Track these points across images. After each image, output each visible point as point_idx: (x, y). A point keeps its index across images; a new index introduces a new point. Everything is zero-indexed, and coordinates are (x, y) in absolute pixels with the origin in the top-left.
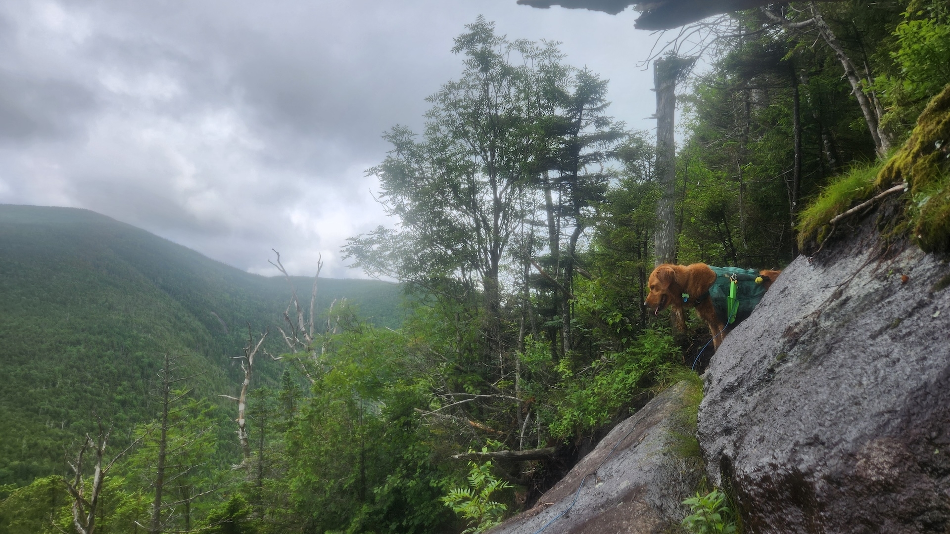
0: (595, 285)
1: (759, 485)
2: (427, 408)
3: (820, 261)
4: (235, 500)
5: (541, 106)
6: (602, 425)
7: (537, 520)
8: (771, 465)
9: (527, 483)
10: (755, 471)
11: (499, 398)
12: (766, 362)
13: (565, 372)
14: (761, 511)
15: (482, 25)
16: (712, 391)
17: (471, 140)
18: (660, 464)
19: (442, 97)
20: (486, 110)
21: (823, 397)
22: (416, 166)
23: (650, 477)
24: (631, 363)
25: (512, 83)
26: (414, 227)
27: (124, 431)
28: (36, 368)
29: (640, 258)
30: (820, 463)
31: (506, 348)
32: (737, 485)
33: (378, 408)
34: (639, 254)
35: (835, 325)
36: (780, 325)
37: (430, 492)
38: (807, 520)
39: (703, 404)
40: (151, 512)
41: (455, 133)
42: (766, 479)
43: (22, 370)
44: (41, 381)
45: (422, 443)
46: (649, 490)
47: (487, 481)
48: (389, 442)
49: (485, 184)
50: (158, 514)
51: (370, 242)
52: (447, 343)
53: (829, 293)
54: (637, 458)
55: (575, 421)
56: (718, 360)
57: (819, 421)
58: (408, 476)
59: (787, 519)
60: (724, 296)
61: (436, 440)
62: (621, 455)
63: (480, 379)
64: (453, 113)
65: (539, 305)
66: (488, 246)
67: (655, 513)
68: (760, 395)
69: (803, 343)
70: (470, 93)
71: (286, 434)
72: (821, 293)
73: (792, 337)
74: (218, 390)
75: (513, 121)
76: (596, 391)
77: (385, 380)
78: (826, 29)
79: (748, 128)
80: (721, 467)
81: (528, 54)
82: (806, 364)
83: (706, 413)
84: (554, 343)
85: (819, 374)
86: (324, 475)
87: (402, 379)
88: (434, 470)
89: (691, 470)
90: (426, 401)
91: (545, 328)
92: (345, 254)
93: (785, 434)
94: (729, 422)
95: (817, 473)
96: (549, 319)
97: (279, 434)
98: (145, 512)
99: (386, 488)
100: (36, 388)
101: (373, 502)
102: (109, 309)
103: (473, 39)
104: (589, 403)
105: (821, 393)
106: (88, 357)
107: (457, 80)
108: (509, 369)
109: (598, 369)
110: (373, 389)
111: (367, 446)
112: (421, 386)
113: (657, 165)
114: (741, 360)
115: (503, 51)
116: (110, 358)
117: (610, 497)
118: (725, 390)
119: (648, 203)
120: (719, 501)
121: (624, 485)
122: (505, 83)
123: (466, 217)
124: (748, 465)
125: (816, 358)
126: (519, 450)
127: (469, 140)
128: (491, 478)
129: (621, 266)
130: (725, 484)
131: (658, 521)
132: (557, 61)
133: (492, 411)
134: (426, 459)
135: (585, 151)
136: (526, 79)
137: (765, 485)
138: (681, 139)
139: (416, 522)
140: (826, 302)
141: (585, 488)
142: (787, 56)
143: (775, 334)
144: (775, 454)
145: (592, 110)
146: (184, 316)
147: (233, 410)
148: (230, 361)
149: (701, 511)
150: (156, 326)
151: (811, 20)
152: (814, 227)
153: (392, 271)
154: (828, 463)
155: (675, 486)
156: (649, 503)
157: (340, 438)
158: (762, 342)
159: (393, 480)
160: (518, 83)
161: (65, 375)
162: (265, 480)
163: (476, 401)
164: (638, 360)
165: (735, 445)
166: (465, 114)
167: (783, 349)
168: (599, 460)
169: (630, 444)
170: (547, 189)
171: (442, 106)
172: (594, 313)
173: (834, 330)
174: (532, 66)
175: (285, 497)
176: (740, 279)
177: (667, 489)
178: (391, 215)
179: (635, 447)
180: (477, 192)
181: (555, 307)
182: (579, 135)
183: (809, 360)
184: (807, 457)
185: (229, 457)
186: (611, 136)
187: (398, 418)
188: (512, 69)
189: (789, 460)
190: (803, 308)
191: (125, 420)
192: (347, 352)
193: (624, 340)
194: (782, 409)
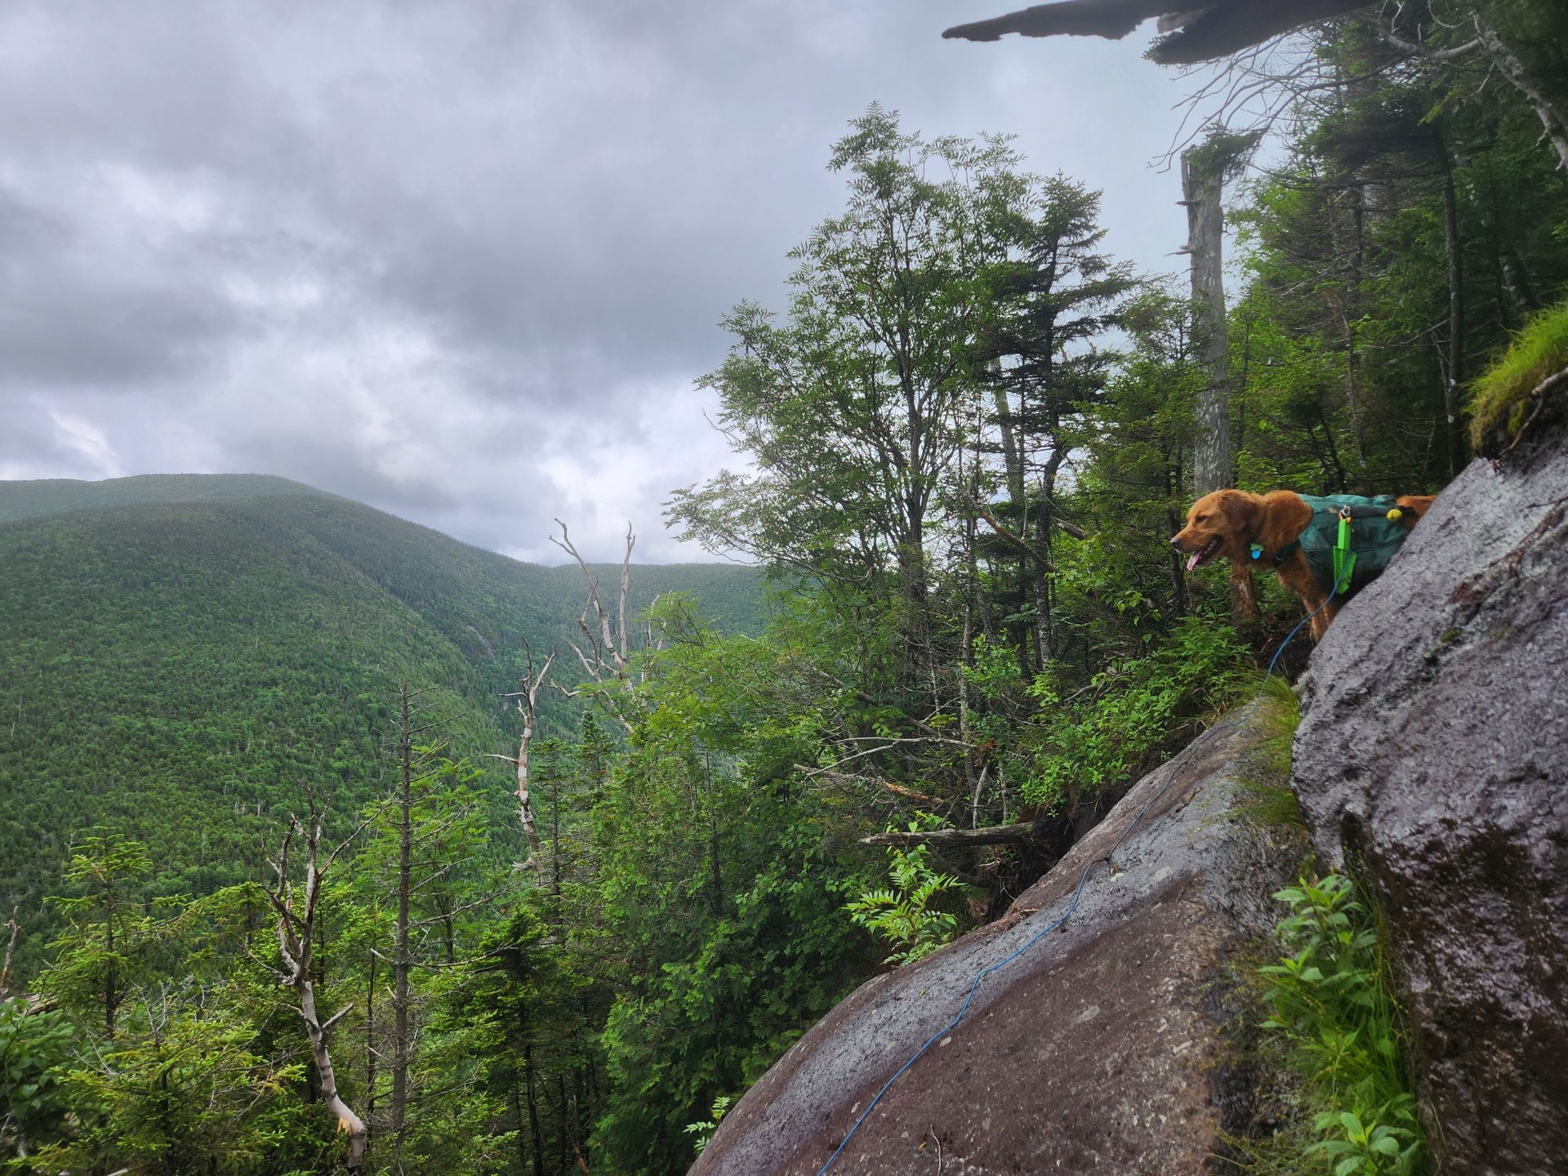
0: (1091, 545)
1: (1422, 858)
2: (815, 765)
3: (1515, 467)
4: (520, 917)
5: (984, 249)
6: (1113, 783)
7: (1010, 937)
8: (1444, 821)
9: (988, 883)
10: (1412, 834)
11: (933, 743)
12: (1420, 649)
13: (1045, 696)
14: (1427, 903)
15: (877, 118)
16: (1317, 707)
17: (866, 316)
18: (1226, 838)
19: (816, 248)
20: (889, 262)
21: (1539, 695)
22: (778, 367)
23: (1208, 861)
24: (1160, 676)
25: (932, 212)
26: (779, 468)
27: (349, 816)
28: (215, 724)
29: (1169, 493)
30: (1540, 812)
31: (942, 661)
32: (1376, 861)
33: (735, 767)
34: (1168, 486)
35: (1555, 570)
36: (1443, 583)
37: (826, 901)
38: (1516, 914)
39: (1302, 728)
40: (394, 934)
41: (838, 305)
42: (1434, 846)
43: (195, 727)
44: (224, 743)
45: (810, 821)
46: (1207, 882)
47: (920, 879)
48: (755, 822)
49: (893, 389)
50: (404, 937)
51: (709, 496)
52: (842, 657)
53: (1537, 519)
54: (1183, 830)
55: (1065, 777)
56: (1325, 653)
57: (1534, 738)
58: (790, 876)
59: (1477, 914)
60: (1327, 546)
61: (832, 816)
62: (1154, 827)
63: (900, 713)
64: (835, 272)
65: (994, 587)
66: (903, 491)
67: (1220, 920)
68: (1413, 704)
69: (1493, 607)
70: (862, 237)
71: (592, 813)
72: (1521, 520)
73: (1470, 600)
74: (486, 749)
75: (936, 277)
76: (1100, 725)
77: (744, 720)
78: (1505, 55)
79: (1359, 256)
80: (1342, 835)
81: (958, 160)
82: (1501, 643)
83: (1307, 744)
84: (1023, 650)
85: (1529, 656)
86: (656, 876)
87: (772, 718)
88: (831, 865)
89: (1283, 847)
90: (812, 754)
91: (1005, 625)
92: (669, 518)
93: (1469, 765)
94: (1352, 757)
95: (1535, 829)
96: (1012, 609)
97: (581, 814)
98: (385, 935)
99: (755, 896)
100: (216, 753)
101: (735, 917)
102: (315, 628)
103: (863, 144)
104: (1089, 747)
105: (1535, 689)
106: (289, 704)
107: (838, 218)
108: (948, 696)
109: (1102, 690)
110: (726, 735)
111: (721, 828)
112: (803, 726)
113: (1194, 334)
114: (1371, 649)
115: (915, 159)
116: (320, 705)
117: (1138, 896)
118: (1341, 702)
119: (1180, 398)
120: (1342, 892)
121: (1162, 874)
122: (920, 213)
123: (864, 447)
124: (1397, 825)
125: (1521, 630)
126: (972, 828)
127: (862, 315)
128: (927, 874)
129: (1137, 510)
130: (1350, 865)
131: (1226, 933)
132: (1010, 167)
133: (923, 766)
134: (818, 846)
135: (1063, 318)
136: (956, 204)
137: (1432, 858)
138: (1235, 286)
139: (807, 949)
140: (1533, 533)
141: (1092, 882)
142: (1429, 117)
143: (1435, 598)
144: (1450, 802)
145: (1074, 245)
146: (427, 634)
147: (509, 779)
148: (500, 703)
149: (1310, 909)
150: (386, 652)
151: (1476, 41)
152: (1501, 405)
153: (746, 542)
154: (1555, 810)
155: (1254, 874)
156: (1208, 903)
157: (677, 816)
158: (1411, 615)
159: (766, 883)
160: (942, 212)
161: (257, 733)
162: (565, 884)
163: (895, 748)
164: (1173, 672)
165: (1368, 794)
166: (855, 273)
167: (1453, 623)
168: (1114, 836)
169: (1168, 808)
170: (999, 391)
171: (817, 262)
172: (1091, 594)
173: (1554, 578)
174: (966, 181)
175: (598, 910)
176: (1356, 515)
177: (1241, 879)
178: (740, 451)
179: (1178, 811)
180: (881, 403)
181: (1022, 590)
182: (1053, 291)
183: (1507, 634)
184: (1513, 802)
185: (508, 852)
186: (1110, 288)
187: (768, 782)
188: (932, 188)
189: (1478, 811)
190: (1488, 548)
191: (349, 799)
192: (682, 678)
193: (1147, 638)
194: (1459, 723)
